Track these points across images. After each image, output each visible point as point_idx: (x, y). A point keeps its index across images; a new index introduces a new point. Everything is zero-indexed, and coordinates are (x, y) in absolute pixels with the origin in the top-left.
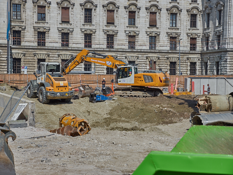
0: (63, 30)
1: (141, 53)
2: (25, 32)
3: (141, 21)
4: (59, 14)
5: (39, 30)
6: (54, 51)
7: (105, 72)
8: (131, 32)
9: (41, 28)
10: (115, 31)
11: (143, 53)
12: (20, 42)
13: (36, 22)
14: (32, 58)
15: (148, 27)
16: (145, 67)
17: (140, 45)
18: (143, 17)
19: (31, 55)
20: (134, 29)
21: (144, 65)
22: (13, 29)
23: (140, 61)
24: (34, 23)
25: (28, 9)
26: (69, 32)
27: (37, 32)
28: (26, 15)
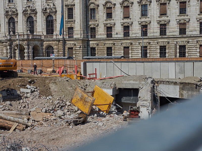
0: (124, 24)
1: (192, 38)
2: (98, 28)
3: (191, 9)
4: (122, 12)
5: (107, 26)
6: (118, 41)
7: (159, 55)
8: (181, 20)
9: (108, 24)
10: (166, 21)
11: (194, 38)
12: (95, 35)
13: (105, 20)
14: (103, 47)
15: (198, 14)
16: (195, 50)
17: (190, 31)
18: (194, 6)
19: (102, 45)
20: (184, 17)
21: (195, 48)
22: (90, 27)
23: (190, 45)
24: (104, 21)
25: (100, 11)
26: (129, 25)
27: (106, 27)
28: (99, 16)
